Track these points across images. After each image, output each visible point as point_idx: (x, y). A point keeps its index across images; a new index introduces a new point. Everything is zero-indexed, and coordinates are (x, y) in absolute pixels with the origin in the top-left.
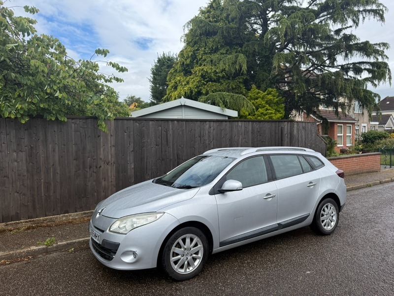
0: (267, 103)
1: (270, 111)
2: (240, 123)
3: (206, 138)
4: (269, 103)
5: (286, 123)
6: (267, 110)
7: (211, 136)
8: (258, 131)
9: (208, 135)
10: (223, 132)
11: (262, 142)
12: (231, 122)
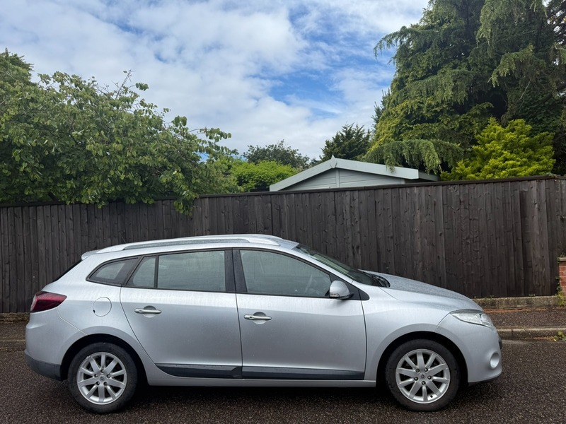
0: (505, 148)
1: (511, 162)
2: (416, 190)
3: (347, 216)
4: (510, 146)
5: (534, 183)
6: (506, 160)
7: (356, 213)
8: (460, 202)
9: (350, 212)
10: (379, 207)
11: (471, 220)
12: (397, 189)
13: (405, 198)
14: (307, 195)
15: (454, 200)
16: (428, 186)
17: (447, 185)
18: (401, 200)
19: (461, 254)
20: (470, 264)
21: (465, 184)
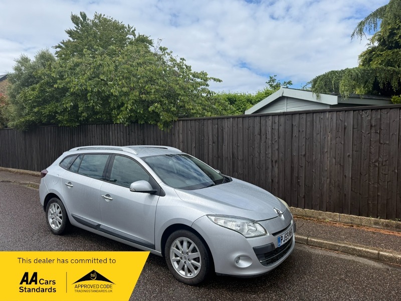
8: (371, 126)
9: (272, 133)
10: (295, 129)
11: (381, 144)
12: (312, 114)
13: (318, 122)
14: (241, 119)
15: (365, 124)
16: (340, 111)
17: (359, 110)
18: (314, 123)
19: (367, 175)
20: (376, 186)
21: (378, 109)
